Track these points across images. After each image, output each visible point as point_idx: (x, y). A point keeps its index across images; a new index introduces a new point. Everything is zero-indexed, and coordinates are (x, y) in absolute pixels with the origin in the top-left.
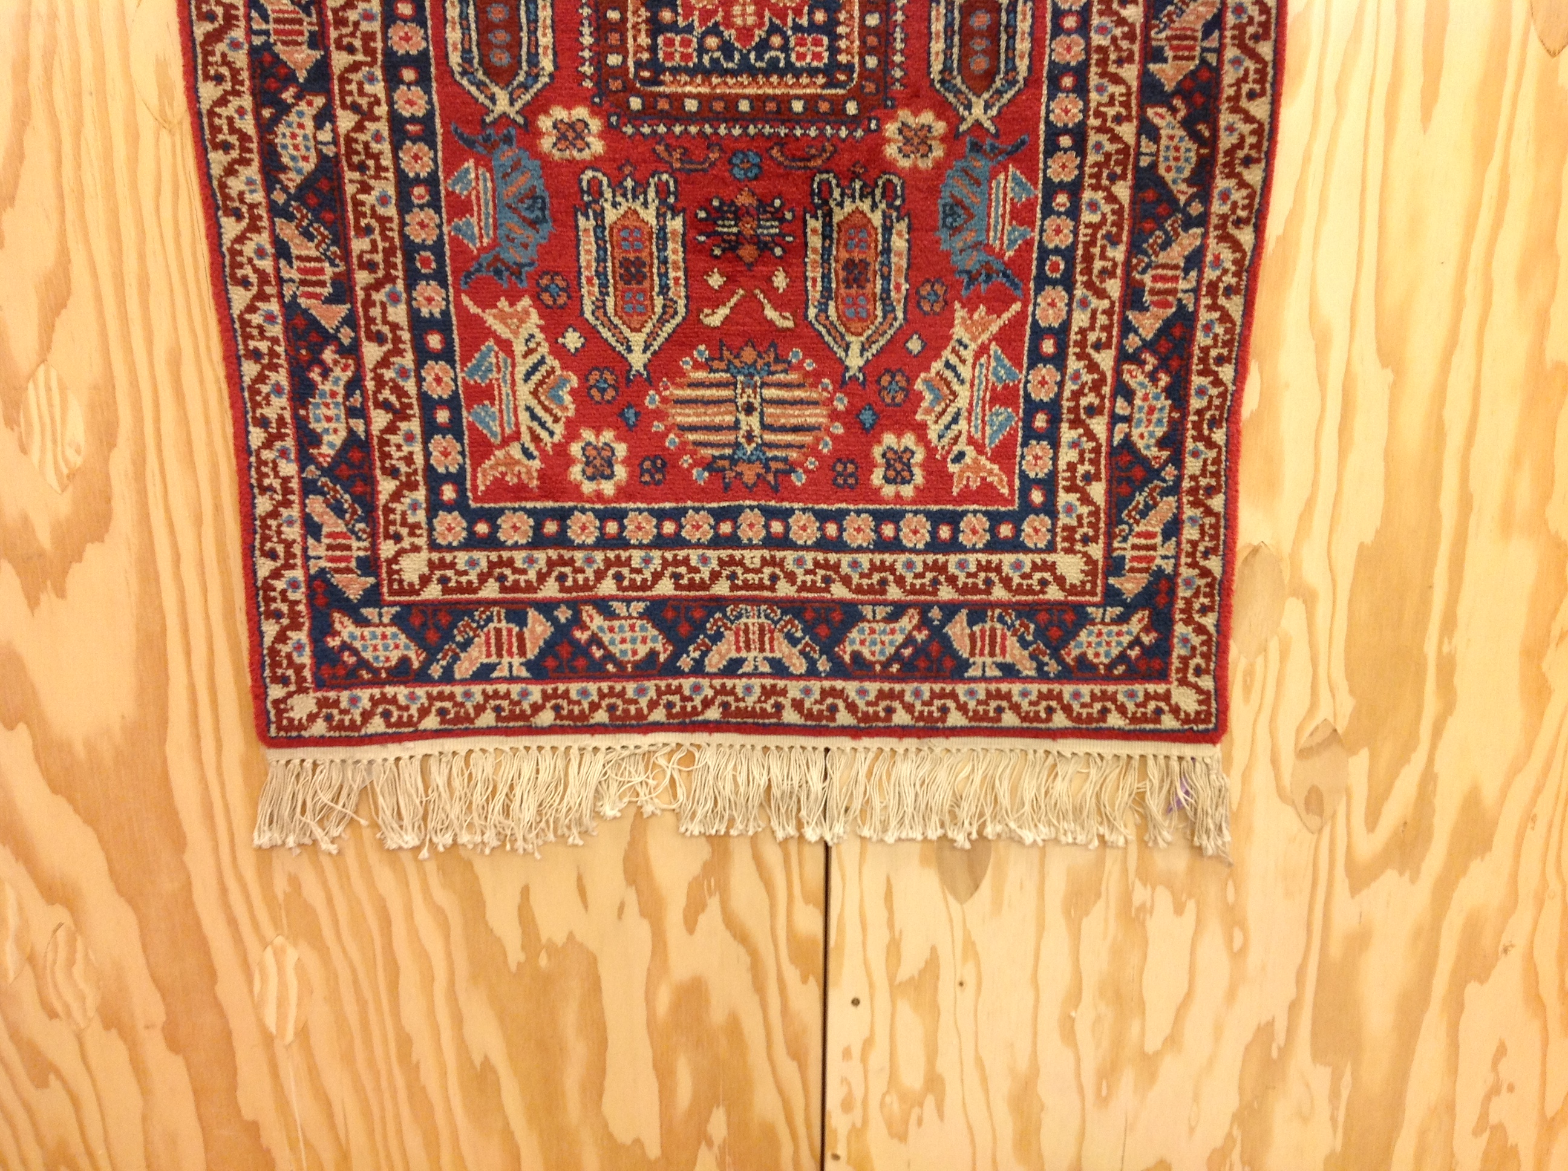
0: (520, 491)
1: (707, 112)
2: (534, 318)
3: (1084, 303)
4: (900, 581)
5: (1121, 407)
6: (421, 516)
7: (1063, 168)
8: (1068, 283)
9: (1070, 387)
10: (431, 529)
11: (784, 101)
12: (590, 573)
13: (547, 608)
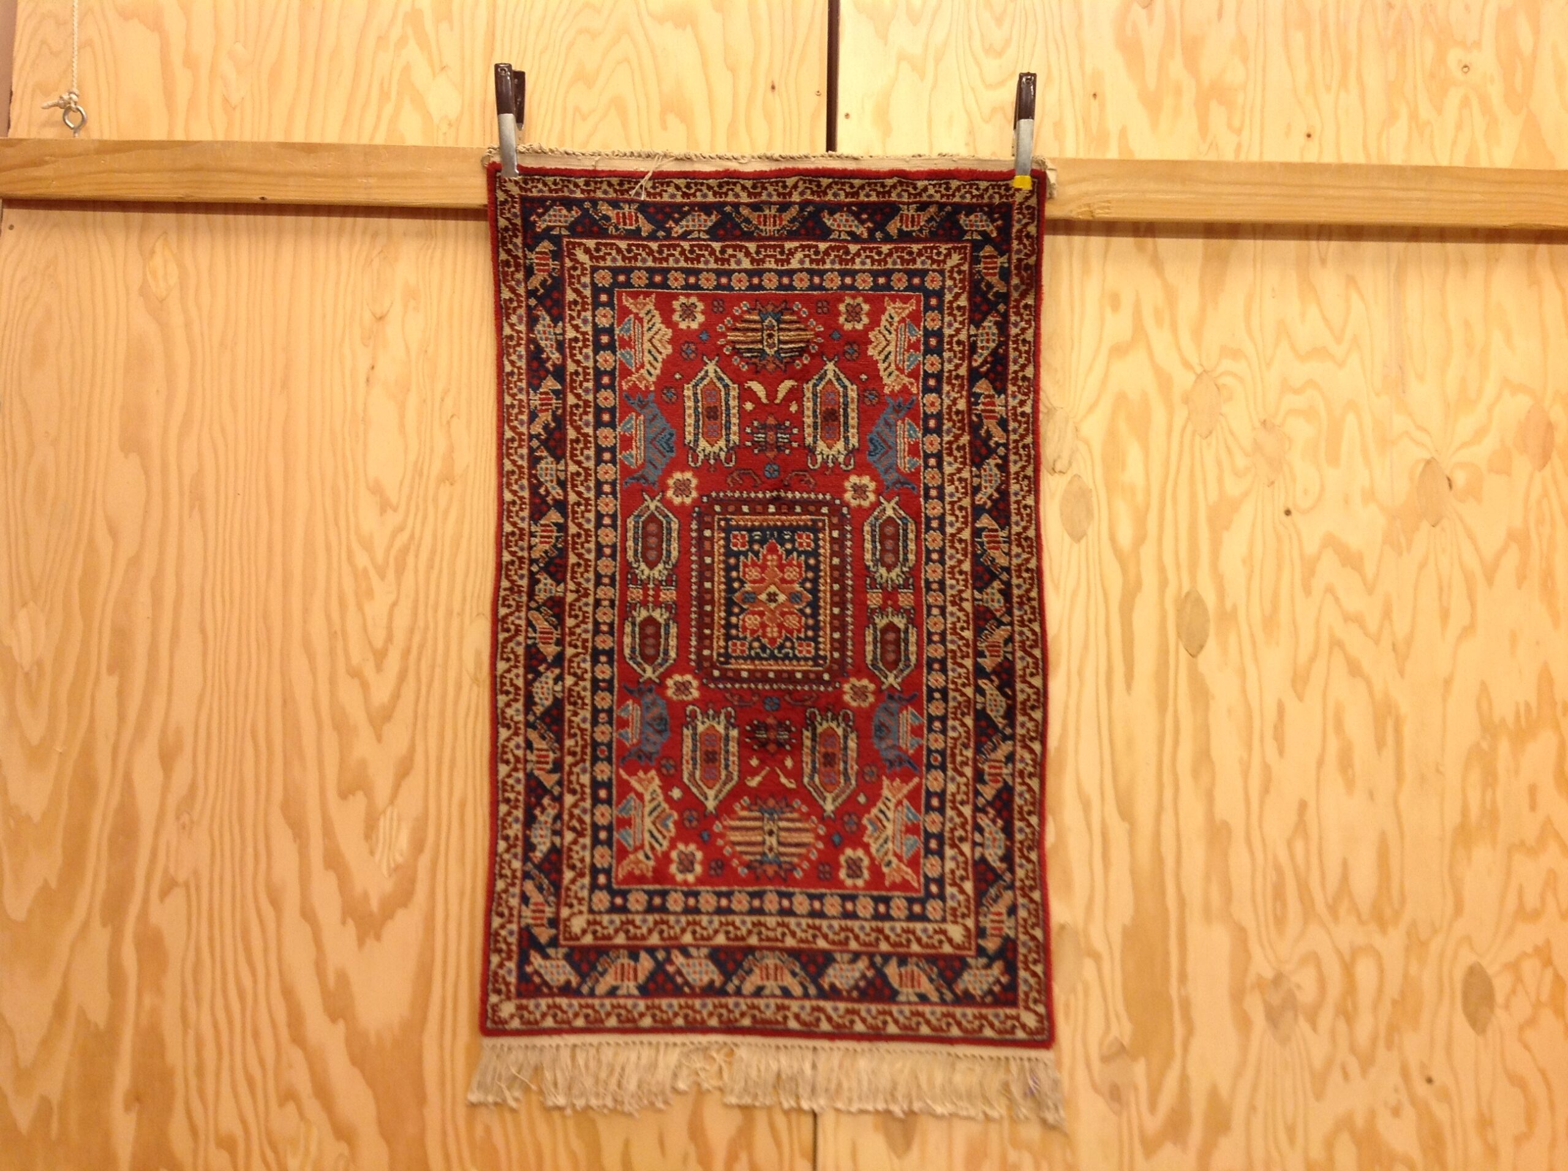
0: (642, 879)
1: (753, 677)
2: (657, 781)
3: (953, 779)
4: (857, 938)
5: (978, 838)
6: (585, 893)
7: (936, 709)
8: (943, 768)
9: (949, 825)
10: (590, 900)
11: (792, 673)
12: (678, 930)
13: (651, 951)
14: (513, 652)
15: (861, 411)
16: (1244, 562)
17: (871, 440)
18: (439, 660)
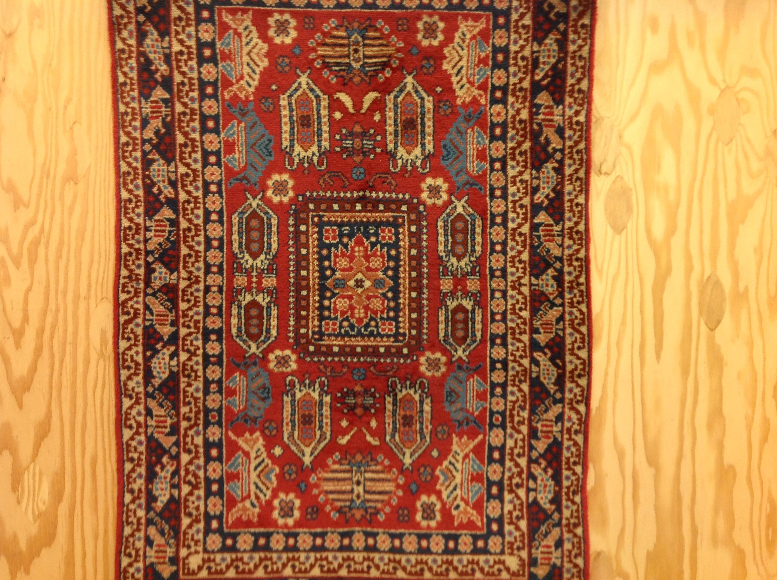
0: (249, 524)
1: (342, 352)
2: (261, 441)
3: (511, 436)
4: (430, 569)
5: (531, 484)
6: (201, 536)
7: (498, 377)
8: (503, 426)
9: (507, 474)
10: (205, 542)
11: (376, 348)
12: (280, 564)
14: (132, 331)
15: (436, 121)
16: (755, 251)
17: (445, 146)
18: (70, 338)
